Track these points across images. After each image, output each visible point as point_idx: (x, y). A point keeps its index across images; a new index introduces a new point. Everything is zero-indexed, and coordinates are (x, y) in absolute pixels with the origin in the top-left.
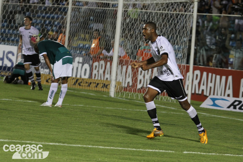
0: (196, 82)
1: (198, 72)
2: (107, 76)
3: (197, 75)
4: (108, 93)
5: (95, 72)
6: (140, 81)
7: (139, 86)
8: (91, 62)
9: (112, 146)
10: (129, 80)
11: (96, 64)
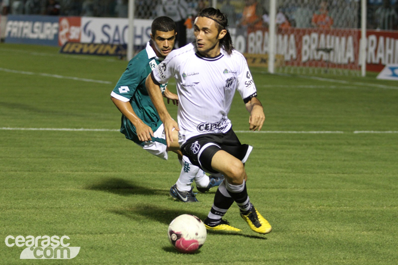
0: (372, 50)
1: (373, 38)
2: (265, 49)
3: (372, 42)
4: (266, 68)
5: (251, 44)
6: (306, 52)
7: (304, 58)
8: (245, 33)
9: (269, 130)
10: (293, 52)
11: (252, 35)
